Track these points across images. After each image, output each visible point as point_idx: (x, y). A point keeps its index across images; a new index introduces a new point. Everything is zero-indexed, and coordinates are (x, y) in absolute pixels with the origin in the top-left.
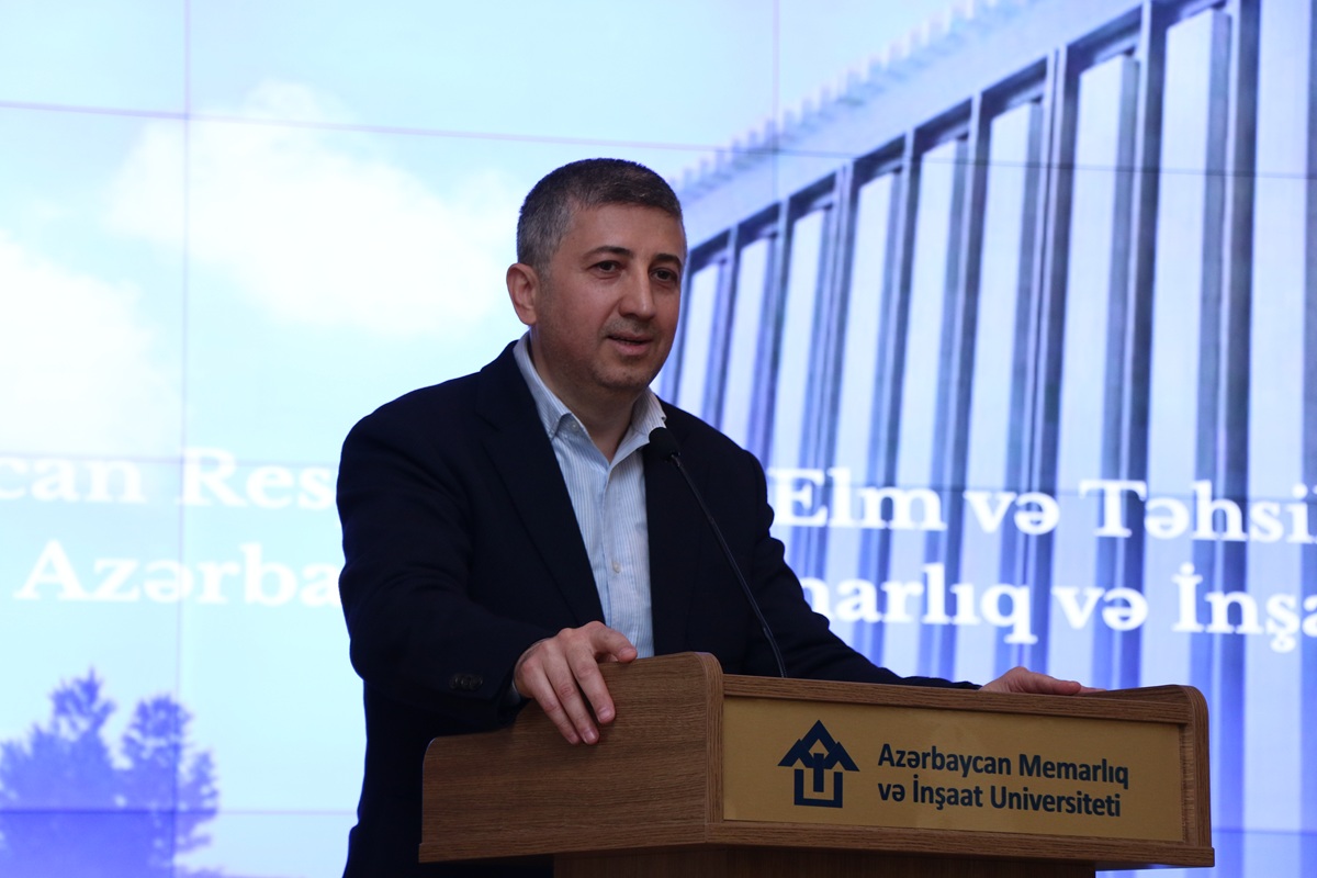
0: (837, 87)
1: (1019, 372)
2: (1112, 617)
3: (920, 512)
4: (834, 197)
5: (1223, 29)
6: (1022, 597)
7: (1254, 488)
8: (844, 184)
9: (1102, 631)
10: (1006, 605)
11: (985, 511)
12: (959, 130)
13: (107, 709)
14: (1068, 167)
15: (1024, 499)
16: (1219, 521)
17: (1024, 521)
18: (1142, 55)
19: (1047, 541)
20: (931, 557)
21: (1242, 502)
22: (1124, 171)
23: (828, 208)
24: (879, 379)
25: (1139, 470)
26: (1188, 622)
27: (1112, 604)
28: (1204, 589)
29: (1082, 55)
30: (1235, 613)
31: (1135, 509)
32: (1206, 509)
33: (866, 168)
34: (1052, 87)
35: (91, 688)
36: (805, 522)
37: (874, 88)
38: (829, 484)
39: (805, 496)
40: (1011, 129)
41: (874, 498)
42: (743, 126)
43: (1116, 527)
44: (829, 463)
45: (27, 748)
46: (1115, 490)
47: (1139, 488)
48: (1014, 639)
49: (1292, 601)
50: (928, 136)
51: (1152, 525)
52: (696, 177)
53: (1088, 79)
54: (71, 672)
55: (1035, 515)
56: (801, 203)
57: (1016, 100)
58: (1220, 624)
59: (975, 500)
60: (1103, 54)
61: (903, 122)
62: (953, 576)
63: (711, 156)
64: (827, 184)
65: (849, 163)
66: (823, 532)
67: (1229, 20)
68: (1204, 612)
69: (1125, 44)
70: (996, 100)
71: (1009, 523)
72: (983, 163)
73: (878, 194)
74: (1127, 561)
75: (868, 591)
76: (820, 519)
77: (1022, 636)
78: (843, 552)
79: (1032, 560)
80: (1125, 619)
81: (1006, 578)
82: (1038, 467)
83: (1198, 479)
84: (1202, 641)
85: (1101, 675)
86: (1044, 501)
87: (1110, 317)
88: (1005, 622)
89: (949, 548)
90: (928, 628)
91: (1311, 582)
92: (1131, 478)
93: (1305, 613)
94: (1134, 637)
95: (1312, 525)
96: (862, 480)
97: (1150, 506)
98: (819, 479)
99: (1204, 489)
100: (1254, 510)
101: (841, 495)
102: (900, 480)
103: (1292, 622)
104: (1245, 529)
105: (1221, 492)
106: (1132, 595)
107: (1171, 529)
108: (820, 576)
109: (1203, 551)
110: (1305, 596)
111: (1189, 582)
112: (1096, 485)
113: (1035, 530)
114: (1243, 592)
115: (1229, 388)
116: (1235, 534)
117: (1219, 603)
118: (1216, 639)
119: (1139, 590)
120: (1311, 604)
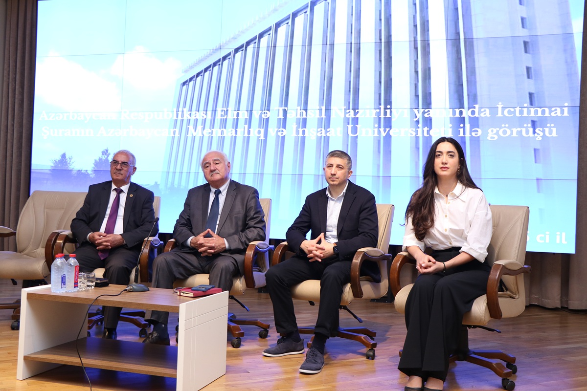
0: (232, 36)
1: (264, 87)
2: (279, 134)
3: (244, 115)
4: (231, 56)
5: (306, 17)
6: (262, 131)
7: (309, 108)
8: (232, 54)
9: (278, 136)
10: (259, 132)
11: (256, 115)
12: (254, 42)
13: (110, 154)
14: (275, 47)
15: (264, 111)
16: (301, 114)
17: (263, 116)
18: (290, 24)
19: (268, 119)
20: (245, 124)
21: (306, 110)
22: (286, 46)
23: (229, 59)
24: (237, 90)
25: (286, 105)
26: (294, 134)
27: (279, 131)
28: (298, 127)
29: (278, 25)
30: (304, 132)
31: (285, 112)
32: (299, 112)
33: (237, 50)
34: (272, 32)
35: (107, 151)
36: (223, 118)
37: (239, 35)
38: (227, 111)
39: (223, 113)
40: (264, 41)
41: (235, 113)
42: (215, 45)
43: (281, 116)
44: (228, 107)
45: (98, 160)
46: (281, 109)
47: (286, 108)
48: (260, 139)
49: (315, 129)
50: (248, 43)
51: (288, 115)
52: (200, 59)
53: (279, 29)
54: (104, 149)
55: (265, 115)
56: (224, 58)
57: (265, 35)
58: (301, 134)
59: (254, 112)
60: (282, 24)
62: (249, 127)
63: (209, 51)
64: (230, 54)
65: (233, 50)
66: (226, 119)
67: (308, 15)
68: (298, 132)
69: (287, 22)
70: (261, 35)
71: (261, 116)
72: (258, 47)
73: (239, 55)
74: (283, 122)
75: (234, 130)
76: (225, 117)
77: (262, 138)
78: (229, 123)
79: (264, 123)
80: (282, 134)
81: (259, 127)
82: (267, 106)
83: (298, 106)
84: (296, 138)
85: (277, 146)
86: (267, 112)
87: (282, 75)
88: (259, 135)
89: (249, 122)
90: (244, 137)
91: (319, 125)
92: (284, 107)
93: (318, 132)
94: (283, 138)
95: (320, 114)
96: (233, 110)
97: (288, 112)
98: (225, 109)
99: (299, 108)
100: (309, 112)
101: (229, 113)
102: (240, 109)
103: (315, 133)
104: (306, 116)
105: (302, 109)
106: (283, 129)
107: (292, 115)
108: (225, 128)
109: (298, 120)
110: (318, 128)
111: (295, 126)
112: (278, 108)
113: (265, 118)
114: (305, 128)
115: (305, 88)
116: (304, 116)
117: (301, 130)
118: (300, 138)
119: (285, 128)
120: (319, 130)
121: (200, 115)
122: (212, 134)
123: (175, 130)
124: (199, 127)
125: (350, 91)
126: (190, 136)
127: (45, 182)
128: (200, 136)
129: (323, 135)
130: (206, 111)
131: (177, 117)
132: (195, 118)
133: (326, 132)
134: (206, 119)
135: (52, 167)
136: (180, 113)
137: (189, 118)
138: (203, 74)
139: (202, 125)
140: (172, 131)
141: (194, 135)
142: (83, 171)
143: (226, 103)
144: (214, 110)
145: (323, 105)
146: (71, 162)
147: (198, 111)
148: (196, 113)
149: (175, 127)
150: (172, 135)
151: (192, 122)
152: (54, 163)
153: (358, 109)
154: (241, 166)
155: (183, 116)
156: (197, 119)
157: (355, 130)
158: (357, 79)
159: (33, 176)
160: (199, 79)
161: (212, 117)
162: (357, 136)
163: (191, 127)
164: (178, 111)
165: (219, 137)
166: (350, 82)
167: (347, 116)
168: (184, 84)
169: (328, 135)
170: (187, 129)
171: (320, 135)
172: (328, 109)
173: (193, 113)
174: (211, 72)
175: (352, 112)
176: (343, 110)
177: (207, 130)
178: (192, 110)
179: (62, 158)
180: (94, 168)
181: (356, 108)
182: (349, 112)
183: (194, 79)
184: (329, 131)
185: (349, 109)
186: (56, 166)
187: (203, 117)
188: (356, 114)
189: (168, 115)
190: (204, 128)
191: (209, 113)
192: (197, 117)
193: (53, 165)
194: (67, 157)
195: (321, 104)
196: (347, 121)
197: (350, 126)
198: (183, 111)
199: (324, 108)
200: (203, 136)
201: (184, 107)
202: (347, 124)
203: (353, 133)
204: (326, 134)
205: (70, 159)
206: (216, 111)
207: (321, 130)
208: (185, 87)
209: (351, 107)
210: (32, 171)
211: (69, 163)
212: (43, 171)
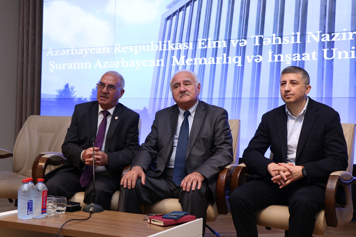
1: (241, 17)
2: (256, 60)
3: (223, 44)
6: (240, 58)
7: (284, 35)
9: (254, 63)
10: (237, 60)
11: (234, 43)
15: (241, 40)
16: (277, 41)
17: (240, 44)
19: (245, 47)
20: (224, 52)
21: (281, 37)
24: (216, 22)
25: (262, 33)
26: (270, 60)
27: (256, 58)
28: (273, 54)
30: (279, 58)
31: (261, 40)
32: (274, 39)
36: (203, 48)
38: (207, 41)
39: (203, 43)
41: (215, 43)
43: (257, 44)
44: (208, 37)
46: (257, 37)
47: (262, 36)
48: (238, 65)
49: (290, 55)
51: (264, 43)
55: (243, 43)
58: (276, 60)
59: (232, 41)
62: (228, 55)
66: (206, 49)
68: (273, 58)
71: (238, 45)
74: (259, 50)
75: (213, 59)
76: (206, 47)
77: (240, 65)
78: (209, 53)
79: (242, 51)
80: (259, 60)
81: (237, 55)
82: (244, 34)
83: (273, 33)
84: (272, 64)
85: (253, 71)
86: (244, 40)
87: (258, 5)
88: (237, 63)
89: (227, 50)
90: (223, 65)
91: (295, 50)
92: (260, 35)
93: (293, 57)
94: (260, 64)
95: (296, 40)
96: (213, 40)
97: (264, 39)
98: (206, 40)
99: (274, 35)
100: (284, 38)
101: (209, 43)
102: (219, 39)
103: (290, 59)
104: (282, 42)
105: (277, 35)
106: (260, 56)
107: (268, 42)
108: (205, 57)
109: (274, 47)
110: (293, 53)
111: (270, 53)
112: (254, 36)
113: (242, 46)
114: (281, 53)
115: (280, 15)
116: (280, 43)
117: (276, 56)
118: (275, 64)
119: (261, 55)
120: (294, 55)
121: (183, 46)
122: (194, 63)
123: (160, 60)
124: (182, 57)
125: (325, 15)
126: (174, 65)
127: (52, 109)
128: (183, 66)
129: (299, 59)
130: (188, 42)
131: (163, 48)
132: (179, 49)
133: (302, 57)
134: (188, 49)
135: (57, 96)
136: (165, 45)
137: (173, 49)
138: (185, 8)
139: (184, 55)
140: (158, 61)
141: (178, 65)
142: (82, 99)
143: (206, 34)
144: (195, 41)
145: (298, 32)
146: (73, 92)
147: (181, 43)
148: (179, 45)
149: (161, 58)
150: (158, 65)
151: (176, 53)
152: (59, 93)
153: (334, 33)
154: (220, 92)
155: (167, 47)
156: (180, 50)
157: (330, 54)
158: (334, 3)
159: (42, 104)
160: (181, 13)
161: (193, 47)
162: (333, 60)
163: (175, 58)
164: (163, 43)
165: (200, 65)
166: (326, 6)
167: (323, 40)
168: (168, 18)
169: (303, 59)
170: (172, 60)
171: (296, 60)
172: (303, 35)
173: (177, 44)
174: (192, 6)
175: (328, 36)
176: (319, 35)
177: (189, 60)
178: (176, 42)
179: (65, 88)
180: (92, 96)
181: (331, 31)
182: (325, 36)
183: (177, 13)
184: (304, 56)
185: (325, 33)
186: (60, 95)
187: (185, 48)
188: (331, 37)
189: (154, 47)
190: (186, 58)
191: (191, 44)
192: (181, 48)
193: (58, 94)
194: (70, 87)
195: (296, 30)
196: (322, 45)
197: (325, 51)
198: (167, 43)
199: (299, 34)
200: (186, 66)
201: (169, 39)
202: (322, 47)
203: (328, 56)
204: (301, 58)
205: (72, 88)
206: (197, 41)
207: (297, 55)
208: (169, 22)
209: (327, 31)
210: (42, 99)
211: (71, 93)
212: (50, 100)
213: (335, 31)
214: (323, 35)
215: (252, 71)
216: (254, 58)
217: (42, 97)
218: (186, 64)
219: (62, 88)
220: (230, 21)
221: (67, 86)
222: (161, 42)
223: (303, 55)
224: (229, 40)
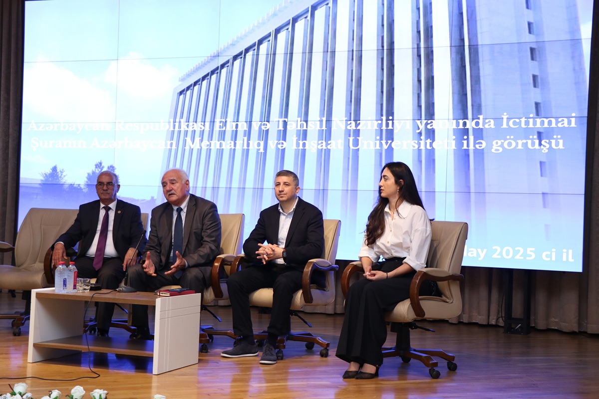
0: (230, 42)
1: (263, 97)
2: (279, 146)
3: (243, 127)
4: (229, 64)
5: (307, 22)
6: (262, 143)
7: (309, 119)
8: (231, 61)
9: (278, 149)
10: (259, 145)
11: (255, 126)
12: (253, 49)
13: (103, 167)
14: (275, 54)
15: (263, 123)
16: (302, 126)
17: (263, 127)
18: (290, 30)
19: (267, 131)
20: (245, 136)
21: (307, 121)
22: (286, 54)
23: (228, 66)
24: (236, 100)
25: (286, 116)
26: (295, 147)
27: (279, 144)
28: (298, 140)
29: (278, 31)
30: (304, 145)
31: (285, 123)
32: (299, 123)
33: (235, 58)
34: (272, 38)
35: (101, 163)
36: (221, 129)
37: (237, 42)
38: (226, 122)
39: (221, 124)
40: (264, 47)
41: (234, 124)
42: (212, 51)
43: (281, 128)
44: (226, 118)
45: (91, 174)
46: (281, 120)
47: (286, 119)
48: (260, 151)
49: (316, 142)
50: (247, 50)
51: (288, 127)
53: (279, 36)
54: (97, 161)
55: (265, 126)
56: (223, 66)
57: (265, 41)
58: (301, 147)
59: (253, 123)
60: (282, 30)
61: (242, 48)
62: (249, 139)
63: (206, 58)
64: (228, 62)
65: (232, 57)
66: (225, 131)
67: (308, 20)
68: (298, 145)
69: (287, 28)
70: (260, 42)
71: (260, 128)
72: (258, 55)
73: (237, 63)
74: (283, 134)
75: (233, 142)
76: (224, 129)
77: (262, 150)
78: (228, 135)
79: (264, 135)
80: (282, 147)
81: (259, 139)
82: (266, 116)
83: (298, 117)
84: (297, 151)
85: (277, 158)
86: (267, 123)
87: (282, 84)
88: (258, 148)
89: (248, 134)
90: (243, 150)
91: (320, 138)
92: (284, 118)
93: (318, 144)
94: (284, 150)
95: (321, 126)
96: (232, 121)
97: (288, 123)
98: (224, 121)
99: (299, 119)
100: (309, 123)
101: (228, 124)
102: (239, 121)
103: (316, 146)
104: (307, 127)
105: (302, 120)
106: (283, 142)
107: (292, 128)
108: (224, 140)
109: (298, 132)
110: (319, 140)
111: (295, 139)
112: (277, 119)
113: (265, 129)
114: (306, 140)
115: (305, 98)
116: (305, 128)
117: (301, 143)
118: (300, 150)
119: (285, 141)
120: (320, 142)
121: (198, 127)
122: (210, 147)
123: (172, 141)
124: (197, 139)
125: (351, 101)
126: (187, 148)
127: (35, 197)
128: (198, 149)
129: (324, 147)
130: (204, 122)
131: (174, 128)
132: (193, 129)
133: (327, 144)
134: (203, 130)
135: (42, 180)
136: (177, 124)
137: (187, 129)
138: (200, 83)
139: (200, 137)
140: (169, 143)
141: (192, 148)
142: (75, 186)
143: (225, 114)
144: (212, 121)
145: (324, 117)
146: (62, 176)
147: (196, 122)
148: (193, 125)
149: (172, 139)
150: (169, 147)
151: (189, 134)
152: (44, 177)
153: (359, 120)
154: (240, 181)
155: (180, 127)
156: (195, 131)
157: (356, 143)
158: (359, 89)
159: (21, 190)
160: (196, 88)
161: (210, 128)
162: (358, 149)
163: (188, 139)
164: (175, 122)
165: (218, 149)
166: (351, 92)
167: (349, 127)
168: (181, 93)
169: (329, 147)
170: (185, 141)
171: (321, 148)
172: (329, 121)
173: (191, 124)
174: (209, 80)
175: (353, 123)
176: (344, 122)
177: (205, 142)
178: (190, 121)
179: (52, 171)
180: (87, 182)
181: (357, 119)
182: (350, 123)
183: (192, 88)
184: (330, 144)
185: (350, 120)
186: (46, 180)
187: (201, 128)
188: (357, 125)
189: (164, 125)
190: (202, 140)
191: (207, 124)
192: (195, 129)
193: (43, 179)
194: (58, 171)
195: (322, 115)
196: (348, 133)
197: (351, 139)
198: (180, 122)
199: (324, 119)
200: (201, 149)
201: (182, 117)
202: (348, 136)
203: (354, 145)
204: (326, 146)
205: (61, 172)
206: (214, 122)
207: (322, 143)
208: (182, 96)
209: (352, 119)
210: (21, 185)
211: (60, 177)
212: (32, 185)
213: (361, 119)
214: (349, 122)
215: (275, 158)
216: (278, 144)
217: (21, 181)
218: (201, 147)
219: (48, 171)
220: (252, 100)
221: (55, 169)
222: (172, 121)
223: (329, 142)
224: (251, 122)
